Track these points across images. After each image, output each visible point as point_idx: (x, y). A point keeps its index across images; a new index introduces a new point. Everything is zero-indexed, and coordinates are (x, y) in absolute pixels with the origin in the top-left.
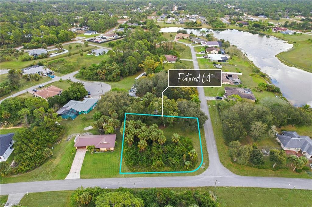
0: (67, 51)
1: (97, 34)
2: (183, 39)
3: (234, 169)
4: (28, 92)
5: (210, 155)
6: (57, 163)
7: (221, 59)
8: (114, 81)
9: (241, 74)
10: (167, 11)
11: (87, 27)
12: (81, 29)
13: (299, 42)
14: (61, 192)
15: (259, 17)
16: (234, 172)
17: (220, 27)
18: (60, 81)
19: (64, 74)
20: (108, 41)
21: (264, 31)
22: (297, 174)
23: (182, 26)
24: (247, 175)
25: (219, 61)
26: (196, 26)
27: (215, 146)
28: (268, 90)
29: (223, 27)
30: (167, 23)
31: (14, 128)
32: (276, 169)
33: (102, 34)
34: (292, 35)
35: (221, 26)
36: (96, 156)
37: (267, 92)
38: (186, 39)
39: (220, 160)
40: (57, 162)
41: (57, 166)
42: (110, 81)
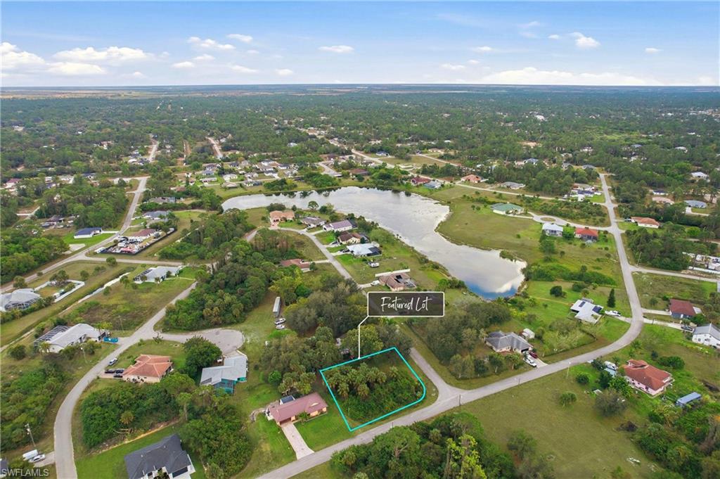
0: (83, 284)
1: (103, 232)
2: (286, 221)
3: (464, 386)
4: (98, 378)
5: (433, 381)
6: (269, 449)
7: (370, 252)
8: (238, 322)
9: (409, 270)
10: (206, 157)
11: (61, 219)
12: (50, 225)
13: (453, 200)
14: (307, 471)
15: (377, 154)
16: (465, 389)
17: (329, 186)
18: (139, 345)
19: (131, 329)
20: (147, 247)
21: (399, 185)
22: (516, 371)
23: (260, 191)
24: (478, 387)
25: (369, 255)
26: (288, 189)
27: (432, 370)
28: (451, 287)
29: (333, 185)
30: (230, 188)
31: (147, 434)
32: (499, 372)
33: (116, 232)
34: (440, 189)
35: (330, 183)
36: (310, 425)
37: (451, 290)
38: (291, 221)
39: (446, 382)
40: (266, 447)
41: (272, 452)
42: (231, 323)
